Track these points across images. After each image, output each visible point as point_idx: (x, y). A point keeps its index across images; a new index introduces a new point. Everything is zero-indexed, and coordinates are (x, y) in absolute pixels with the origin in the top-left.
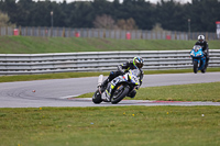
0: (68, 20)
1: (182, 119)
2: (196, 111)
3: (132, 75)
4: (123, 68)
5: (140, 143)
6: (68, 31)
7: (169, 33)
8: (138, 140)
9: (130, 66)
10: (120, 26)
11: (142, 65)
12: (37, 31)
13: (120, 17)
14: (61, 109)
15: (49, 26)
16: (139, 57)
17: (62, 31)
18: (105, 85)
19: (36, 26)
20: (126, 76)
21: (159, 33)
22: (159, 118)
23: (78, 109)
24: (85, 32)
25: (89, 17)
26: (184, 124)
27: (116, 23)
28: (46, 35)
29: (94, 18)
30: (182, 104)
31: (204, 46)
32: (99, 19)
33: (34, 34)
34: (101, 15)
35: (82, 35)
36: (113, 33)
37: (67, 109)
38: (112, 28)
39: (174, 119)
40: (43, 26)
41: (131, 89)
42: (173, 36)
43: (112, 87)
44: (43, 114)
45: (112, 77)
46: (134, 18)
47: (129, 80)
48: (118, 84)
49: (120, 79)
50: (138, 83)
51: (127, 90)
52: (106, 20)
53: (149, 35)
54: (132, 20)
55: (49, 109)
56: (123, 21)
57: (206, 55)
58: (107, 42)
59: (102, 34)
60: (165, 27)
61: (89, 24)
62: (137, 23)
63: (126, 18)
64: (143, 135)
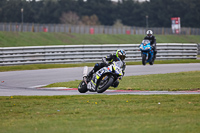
0: (37, 17)
1: (140, 106)
2: (153, 100)
3: (116, 66)
4: (107, 60)
5: (102, 128)
6: (37, 27)
7: (129, 28)
8: (100, 126)
9: (113, 58)
10: (85, 22)
11: (124, 57)
12: (9, 26)
13: (85, 14)
14: (31, 98)
15: (20, 21)
16: (122, 50)
17: (32, 26)
18: (90, 76)
19: (8, 22)
20: (110, 67)
21: (119, 28)
22: (119, 106)
23: (46, 97)
24: (52, 28)
25: (55, 14)
26: (142, 111)
27: (80, 19)
28: (17, 30)
29: (60, 14)
30: (140, 93)
31: (152, 40)
32: (65, 15)
33: (6, 29)
34: (67, 11)
35: (50, 30)
36: (78, 28)
37: (36, 97)
38: (77, 24)
39: (133, 107)
40: (14, 21)
41: (115, 79)
42: (133, 31)
43: (98, 77)
44: (14, 102)
45: (97, 68)
46: (97, 15)
47: (114, 71)
48: (103, 75)
49: (105, 70)
50: (121, 74)
51: (111, 80)
52: (72, 16)
53: (110, 30)
54: (95, 16)
55: (19, 98)
56: (87, 17)
57: (154, 49)
58: (72, 36)
59: (68, 29)
60: (125, 23)
61: (56, 20)
62: (100, 19)
63: (90, 15)
64: (105, 122)
